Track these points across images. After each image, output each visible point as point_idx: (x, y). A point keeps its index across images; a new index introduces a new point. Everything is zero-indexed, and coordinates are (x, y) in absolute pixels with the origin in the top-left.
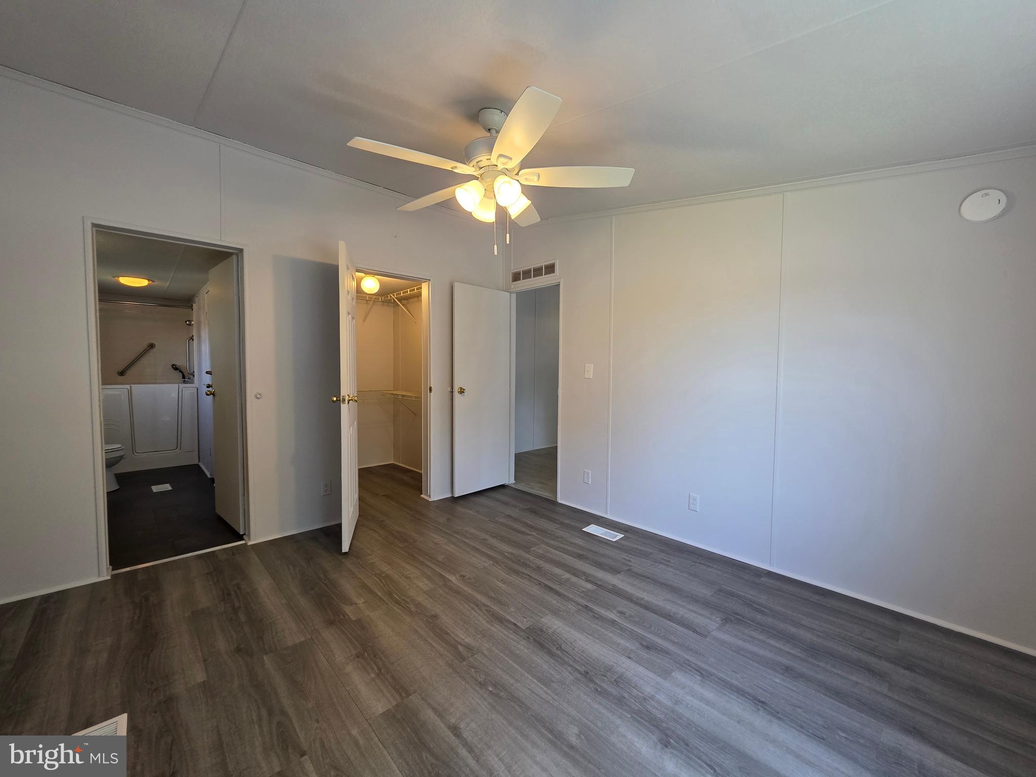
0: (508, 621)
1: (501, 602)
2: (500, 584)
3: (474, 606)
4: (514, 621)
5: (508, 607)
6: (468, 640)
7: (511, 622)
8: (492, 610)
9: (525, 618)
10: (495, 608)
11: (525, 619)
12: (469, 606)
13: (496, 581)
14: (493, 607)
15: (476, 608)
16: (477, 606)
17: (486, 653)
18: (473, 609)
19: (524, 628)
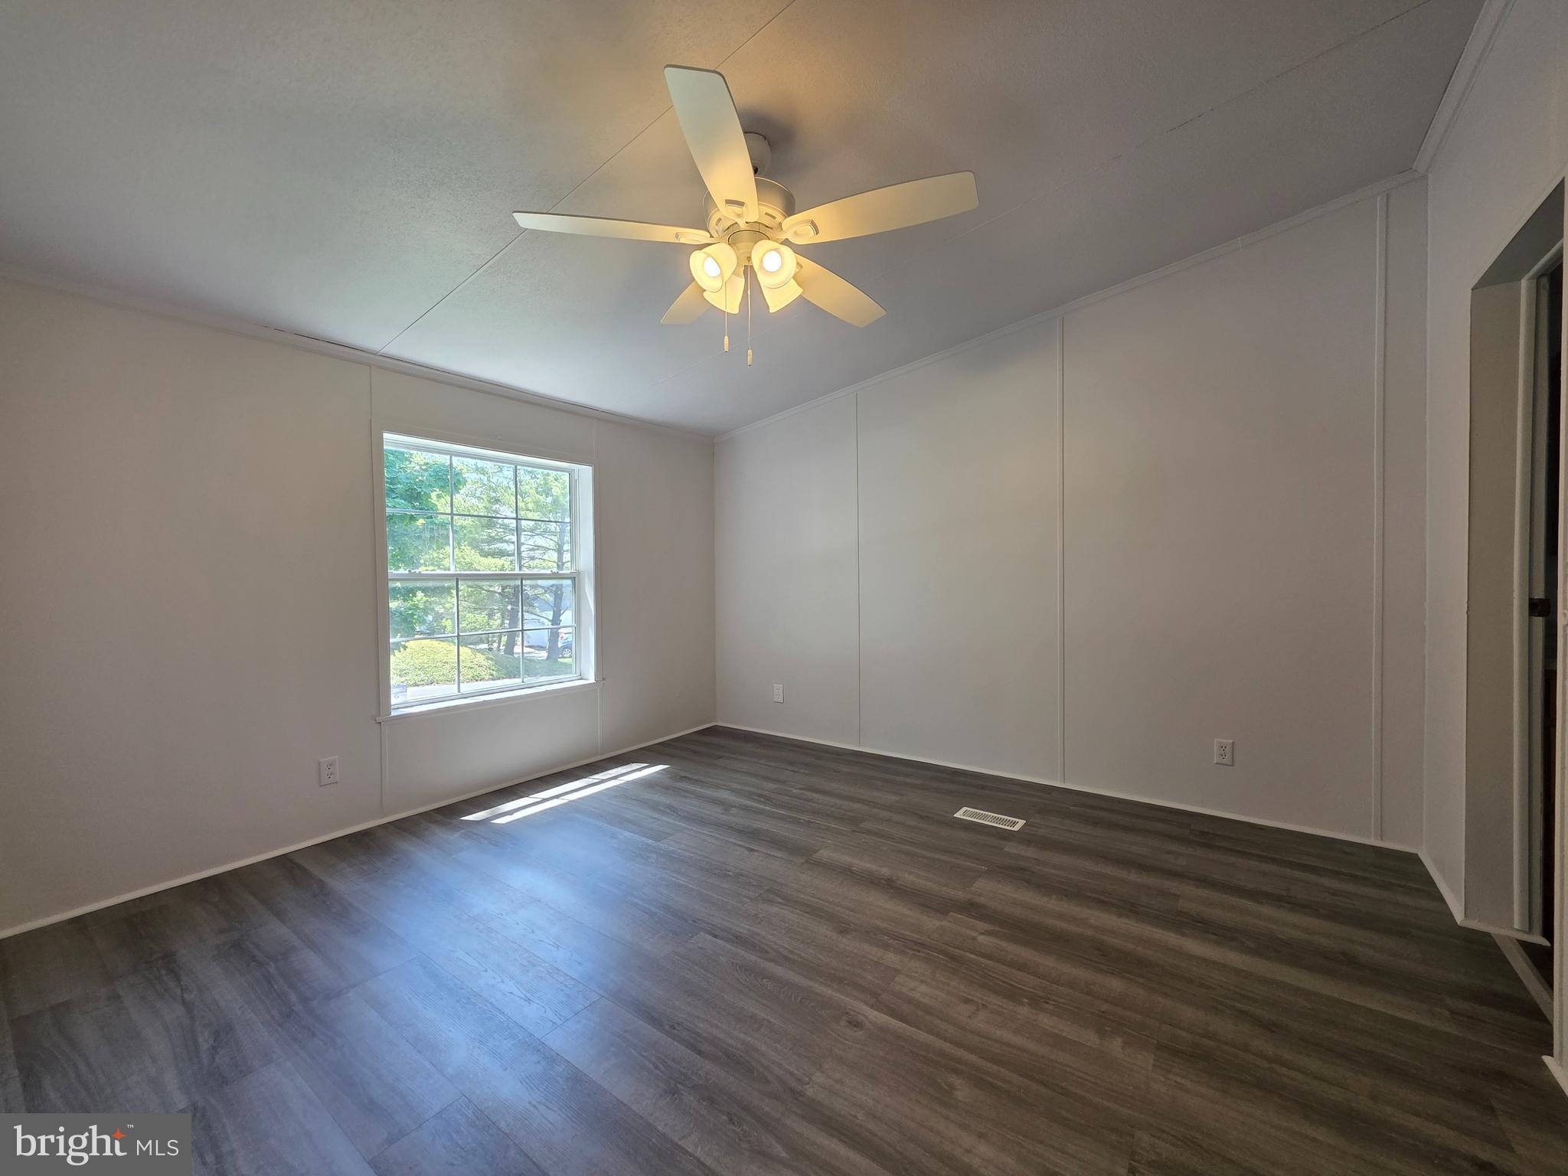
0: (727, 940)
1: (745, 970)
2: (761, 1014)
3: (790, 956)
4: (717, 940)
5: (733, 963)
6: (775, 909)
7: (722, 939)
8: (758, 954)
9: (701, 948)
10: (752, 957)
11: (700, 945)
12: (799, 955)
13: (771, 1020)
14: (758, 960)
15: (786, 953)
16: (786, 958)
17: (745, 899)
18: (791, 952)
19: (702, 933)
